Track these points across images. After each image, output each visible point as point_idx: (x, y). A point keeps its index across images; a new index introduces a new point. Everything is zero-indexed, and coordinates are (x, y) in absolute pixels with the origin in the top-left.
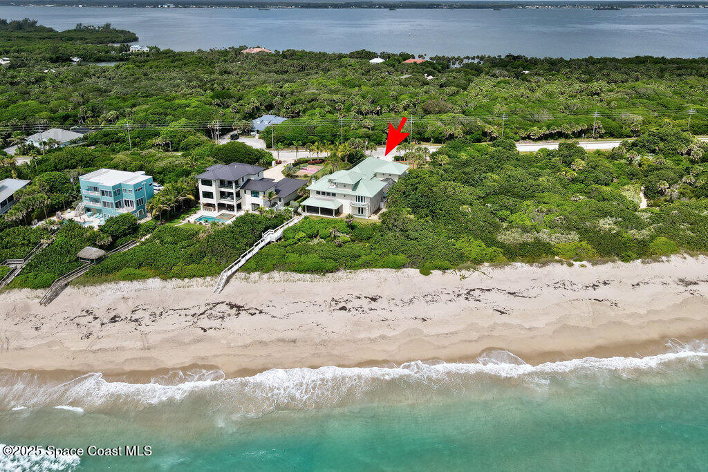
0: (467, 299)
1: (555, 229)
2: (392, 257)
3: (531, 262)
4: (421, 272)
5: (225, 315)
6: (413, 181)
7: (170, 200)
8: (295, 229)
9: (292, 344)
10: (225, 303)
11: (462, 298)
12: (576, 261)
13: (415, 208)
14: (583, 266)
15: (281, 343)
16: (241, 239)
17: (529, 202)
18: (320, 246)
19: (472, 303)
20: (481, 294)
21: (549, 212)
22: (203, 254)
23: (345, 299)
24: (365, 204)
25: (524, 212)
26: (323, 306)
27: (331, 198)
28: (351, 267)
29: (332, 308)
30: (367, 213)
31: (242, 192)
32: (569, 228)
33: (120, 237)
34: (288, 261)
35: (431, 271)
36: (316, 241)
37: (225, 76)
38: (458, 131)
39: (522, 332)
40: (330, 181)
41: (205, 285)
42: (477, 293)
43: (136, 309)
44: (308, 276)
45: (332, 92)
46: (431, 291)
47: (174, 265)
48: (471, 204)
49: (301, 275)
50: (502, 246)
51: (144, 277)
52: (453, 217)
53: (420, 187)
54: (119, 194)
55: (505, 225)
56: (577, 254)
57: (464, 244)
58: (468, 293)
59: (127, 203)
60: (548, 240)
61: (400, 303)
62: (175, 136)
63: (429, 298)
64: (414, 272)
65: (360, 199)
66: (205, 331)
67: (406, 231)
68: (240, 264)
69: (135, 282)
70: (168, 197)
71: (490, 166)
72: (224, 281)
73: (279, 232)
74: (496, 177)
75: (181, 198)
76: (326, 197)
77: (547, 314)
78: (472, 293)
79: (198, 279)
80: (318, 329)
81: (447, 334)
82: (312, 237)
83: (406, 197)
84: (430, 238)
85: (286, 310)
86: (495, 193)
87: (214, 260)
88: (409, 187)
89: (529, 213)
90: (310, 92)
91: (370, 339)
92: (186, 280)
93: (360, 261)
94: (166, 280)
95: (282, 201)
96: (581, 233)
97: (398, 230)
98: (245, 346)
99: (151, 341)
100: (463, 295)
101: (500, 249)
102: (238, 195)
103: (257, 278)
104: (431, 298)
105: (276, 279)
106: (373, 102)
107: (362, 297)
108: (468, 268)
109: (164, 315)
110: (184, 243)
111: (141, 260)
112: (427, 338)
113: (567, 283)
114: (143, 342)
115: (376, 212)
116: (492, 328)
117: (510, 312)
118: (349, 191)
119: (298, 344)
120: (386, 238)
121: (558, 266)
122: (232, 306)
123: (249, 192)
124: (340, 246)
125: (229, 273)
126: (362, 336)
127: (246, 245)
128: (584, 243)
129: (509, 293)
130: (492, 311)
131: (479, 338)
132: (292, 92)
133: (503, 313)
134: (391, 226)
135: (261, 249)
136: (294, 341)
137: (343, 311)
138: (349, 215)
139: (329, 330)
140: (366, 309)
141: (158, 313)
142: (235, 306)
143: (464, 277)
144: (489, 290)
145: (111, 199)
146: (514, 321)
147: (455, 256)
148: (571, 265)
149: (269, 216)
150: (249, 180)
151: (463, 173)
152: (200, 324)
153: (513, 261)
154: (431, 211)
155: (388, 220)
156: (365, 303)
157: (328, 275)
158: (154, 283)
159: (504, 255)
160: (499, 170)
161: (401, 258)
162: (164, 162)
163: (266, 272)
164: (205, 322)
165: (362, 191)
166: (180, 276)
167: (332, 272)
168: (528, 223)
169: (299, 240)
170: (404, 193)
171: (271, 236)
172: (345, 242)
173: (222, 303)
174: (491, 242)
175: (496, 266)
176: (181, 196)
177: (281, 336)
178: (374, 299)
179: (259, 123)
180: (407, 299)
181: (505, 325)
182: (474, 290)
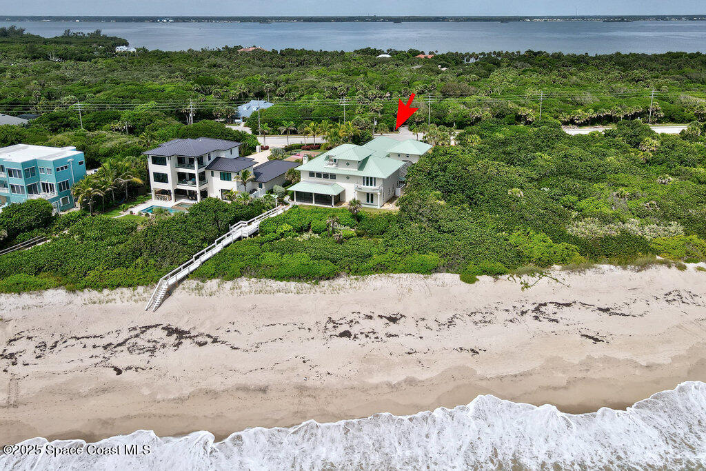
0: (536, 318)
1: (647, 218)
2: (417, 258)
3: (623, 264)
4: (463, 279)
5: (158, 346)
6: (440, 159)
7: (105, 183)
8: (278, 221)
9: (260, 395)
10: (161, 327)
11: (529, 317)
12: (688, 261)
13: (447, 193)
14: (700, 269)
15: (241, 394)
16: (196, 232)
17: (601, 185)
18: (312, 242)
19: (546, 326)
20: (556, 310)
21: (633, 196)
22: (137, 253)
23: (349, 319)
24: (376, 188)
25: (597, 196)
26: (314, 330)
27: (328, 181)
28: (357, 272)
29: (329, 333)
30: (378, 201)
31: (208, 173)
32: (666, 217)
33: (23, 231)
34: (263, 262)
35: (477, 277)
36: (306, 236)
37: (214, 69)
38: (486, 113)
39: (637, 372)
40: (328, 158)
41: (134, 298)
42: (550, 309)
43: (17, 336)
44: (292, 285)
45: (333, 80)
46: (480, 307)
47: (90, 269)
48: (522, 188)
49: (282, 284)
50: (575, 240)
51: (42, 287)
52: (499, 203)
53: (450, 166)
54: (33, 174)
55: (574, 214)
56: (687, 253)
57: (521, 239)
58: (537, 309)
59: (46, 187)
60: (640, 233)
61: (434, 326)
62: (139, 119)
63: (478, 317)
64: (451, 279)
65: (369, 181)
66: (119, 372)
67: (437, 221)
68: (192, 268)
69: (25, 296)
70: (102, 179)
71: (537, 145)
72: (162, 293)
73: (255, 225)
74: (547, 157)
75: (123, 181)
76: (322, 180)
77: (669, 342)
78: (543, 309)
79: (125, 290)
80: (305, 367)
81: (516, 376)
82: (301, 230)
83: (432, 179)
84: (471, 229)
85: (256, 337)
86: (553, 174)
87: (152, 262)
88: (436, 166)
89: (604, 198)
90: (308, 80)
91: (389, 385)
92: (106, 292)
93: (371, 263)
94: (74, 291)
95: (263, 187)
96: (685, 223)
97: (424, 219)
98: (181, 400)
99: (23, 392)
100: (530, 312)
101: (574, 246)
102: (202, 177)
103: (215, 287)
104: (483, 318)
105: (243, 289)
106: (381, 88)
107: (375, 316)
108: (531, 273)
109: (60, 346)
110: (114, 239)
111: (42, 262)
112: (484, 383)
113: (684, 294)
114: (9, 393)
115: (390, 201)
116: (587, 365)
117: (609, 338)
118: (353, 171)
119: (271, 394)
120: (408, 230)
121: (664, 268)
122: (170, 331)
123: (217, 174)
124: (340, 242)
125: (172, 281)
126: (376, 379)
127: (204, 240)
128: (695, 237)
129: (600, 309)
130: (578, 337)
131: (569, 382)
132: (287, 81)
133: (596, 340)
134: (413, 214)
135: (225, 247)
136: (264, 390)
137: (345, 339)
138: (354, 200)
139: (323, 371)
140: (382, 335)
141: (50, 344)
142: (177, 331)
143: (526, 286)
144: (568, 305)
145: (19, 181)
146: (621, 355)
147: (510, 255)
148: (682, 268)
149: (242, 202)
150: (218, 158)
151: (504, 153)
152: (115, 361)
153: (596, 261)
154: (468, 196)
155: (410, 207)
156: (379, 325)
157: (322, 283)
158: (56, 296)
159: (581, 253)
160: (549, 150)
161: (431, 258)
162: (113, 143)
163: (229, 279)
164: (122, 359)
165: (371, 170)
166: (97, 286)
167: (328, 279)
168: (607, 211)
169: (282, 235)
170: (429, 174)
171: (243, 230)
172: (347, 238)
173: (156, 326)
174: (560, 237)
175: (573, 270)
176: (123, 178)
177: (242, 380)
178: (393, 320)
179: (245, 109)
180: (444, 318)
181: (607, 360)
182: (545, 305)
